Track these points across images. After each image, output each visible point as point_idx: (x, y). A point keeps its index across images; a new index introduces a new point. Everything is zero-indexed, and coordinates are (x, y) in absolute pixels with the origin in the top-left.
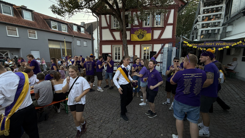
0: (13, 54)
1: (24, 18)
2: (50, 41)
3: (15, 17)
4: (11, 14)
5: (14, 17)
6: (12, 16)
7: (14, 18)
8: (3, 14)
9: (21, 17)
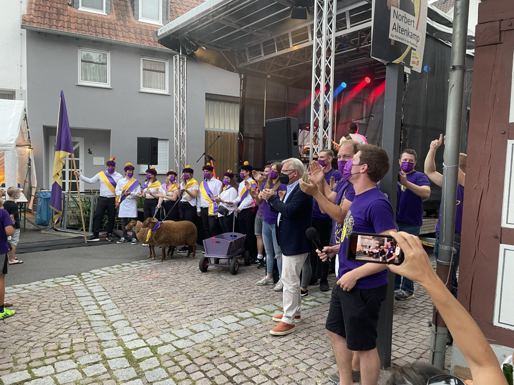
0: (90, 153)
1: (140, 16)
2: (211, 103)
3: (113, 17)
4: (102, 9)
5: (109, 17)
6: (103, 13)
7: (108, 19)
8: (81, 9)
9: (131, 14)
